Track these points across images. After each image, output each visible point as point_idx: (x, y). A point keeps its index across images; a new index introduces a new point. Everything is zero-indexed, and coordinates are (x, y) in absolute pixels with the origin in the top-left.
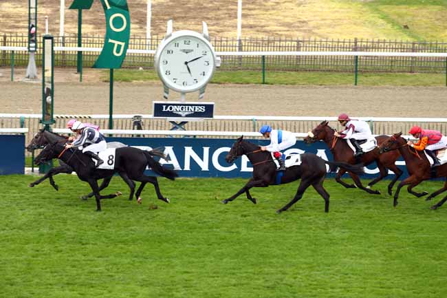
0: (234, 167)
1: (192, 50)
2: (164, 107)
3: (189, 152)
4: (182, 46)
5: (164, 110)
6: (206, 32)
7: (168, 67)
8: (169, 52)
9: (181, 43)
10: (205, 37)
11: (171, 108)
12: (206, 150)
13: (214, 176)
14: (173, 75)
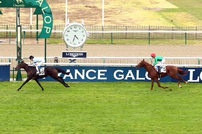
0: (95, 77)
1: (77, 31)
3: (77, 71)
4: (73, 29)
5: (66, 55)
6: (83, 23)
7: (68, 38)
8: (68, 31)
10: (83, 25)
11: (69, 54)
12: (83, 71)
13: (87, 81)
14: (70, 41)
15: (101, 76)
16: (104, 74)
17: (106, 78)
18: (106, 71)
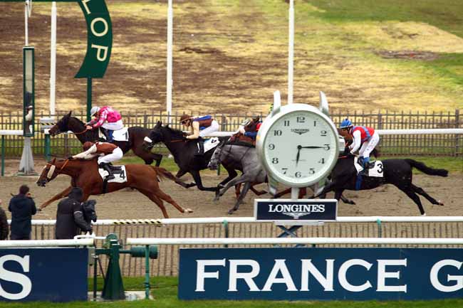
0: (368, 285)
1: (307, 130)
2: (271, 206)
3: (307, 266)
4: (294, 124)
5: (270, 211)
6: (325, 105)
7: (275, 154)
8: (276, 133)
9: (293, 121)
10: (324, 111)
11: (279, 208)
12: (330, 263)
13: (341, 298)
14: (282, 164)
15: (389, 282)
16: (396, 275)
17: (403, 288)
18: (403, 262)
